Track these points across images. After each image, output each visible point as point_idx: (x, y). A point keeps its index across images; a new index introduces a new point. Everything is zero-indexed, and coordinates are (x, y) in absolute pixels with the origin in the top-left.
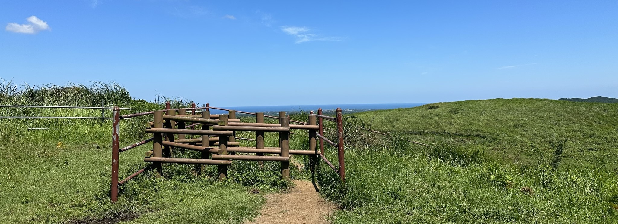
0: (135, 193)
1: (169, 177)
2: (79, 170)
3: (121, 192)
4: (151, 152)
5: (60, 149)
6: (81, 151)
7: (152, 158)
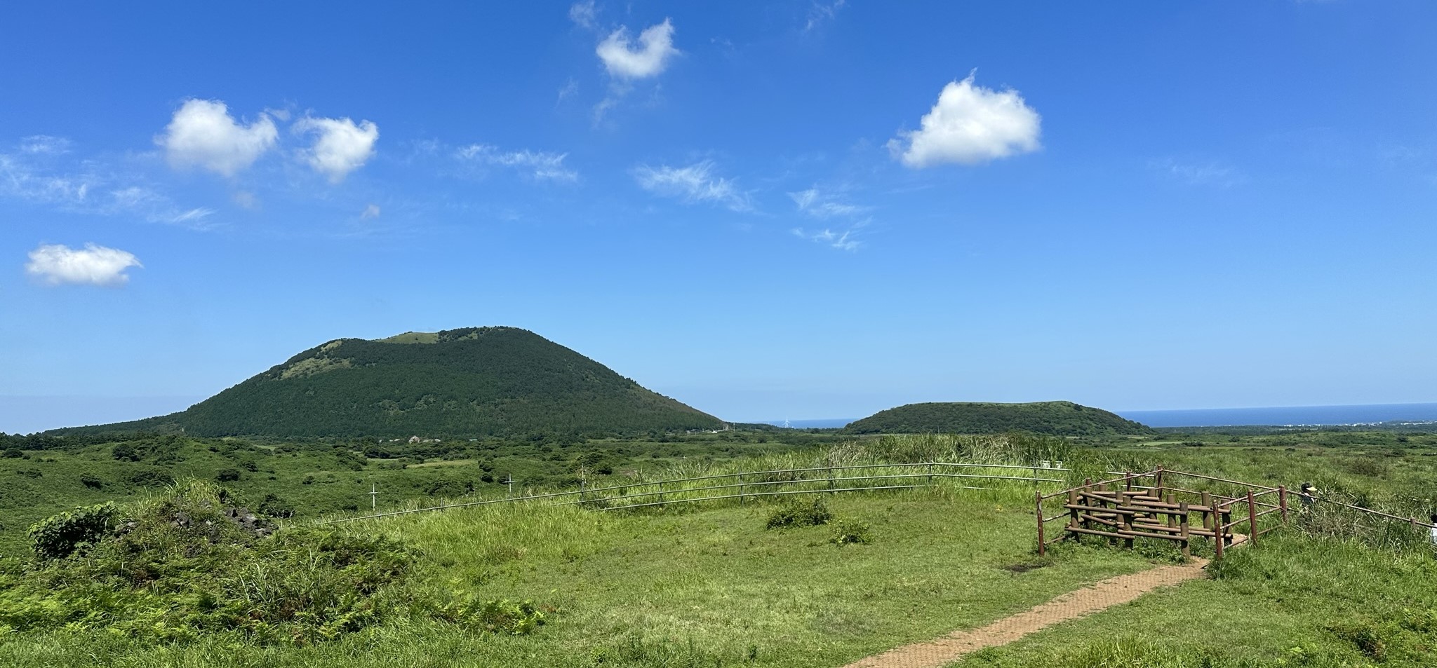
0: (1056, 552)
1: (1084, 545)
2: (1017, 533)
3: (1045, 549)
4: (1069, 524)
5: (998, 512)
6: (1016, 516)
7: (1070, 528)
